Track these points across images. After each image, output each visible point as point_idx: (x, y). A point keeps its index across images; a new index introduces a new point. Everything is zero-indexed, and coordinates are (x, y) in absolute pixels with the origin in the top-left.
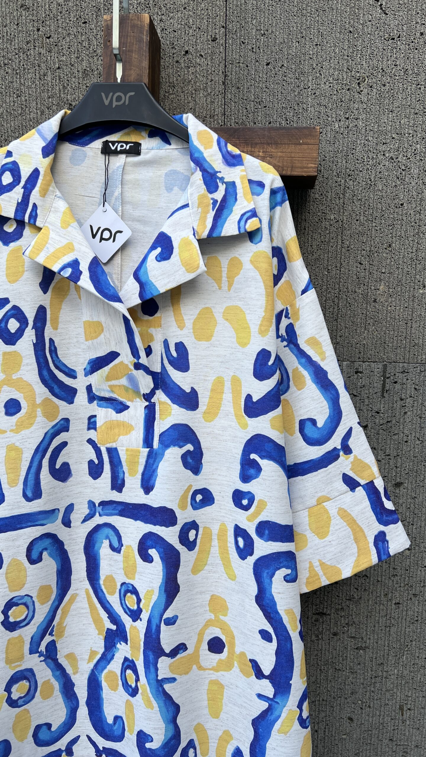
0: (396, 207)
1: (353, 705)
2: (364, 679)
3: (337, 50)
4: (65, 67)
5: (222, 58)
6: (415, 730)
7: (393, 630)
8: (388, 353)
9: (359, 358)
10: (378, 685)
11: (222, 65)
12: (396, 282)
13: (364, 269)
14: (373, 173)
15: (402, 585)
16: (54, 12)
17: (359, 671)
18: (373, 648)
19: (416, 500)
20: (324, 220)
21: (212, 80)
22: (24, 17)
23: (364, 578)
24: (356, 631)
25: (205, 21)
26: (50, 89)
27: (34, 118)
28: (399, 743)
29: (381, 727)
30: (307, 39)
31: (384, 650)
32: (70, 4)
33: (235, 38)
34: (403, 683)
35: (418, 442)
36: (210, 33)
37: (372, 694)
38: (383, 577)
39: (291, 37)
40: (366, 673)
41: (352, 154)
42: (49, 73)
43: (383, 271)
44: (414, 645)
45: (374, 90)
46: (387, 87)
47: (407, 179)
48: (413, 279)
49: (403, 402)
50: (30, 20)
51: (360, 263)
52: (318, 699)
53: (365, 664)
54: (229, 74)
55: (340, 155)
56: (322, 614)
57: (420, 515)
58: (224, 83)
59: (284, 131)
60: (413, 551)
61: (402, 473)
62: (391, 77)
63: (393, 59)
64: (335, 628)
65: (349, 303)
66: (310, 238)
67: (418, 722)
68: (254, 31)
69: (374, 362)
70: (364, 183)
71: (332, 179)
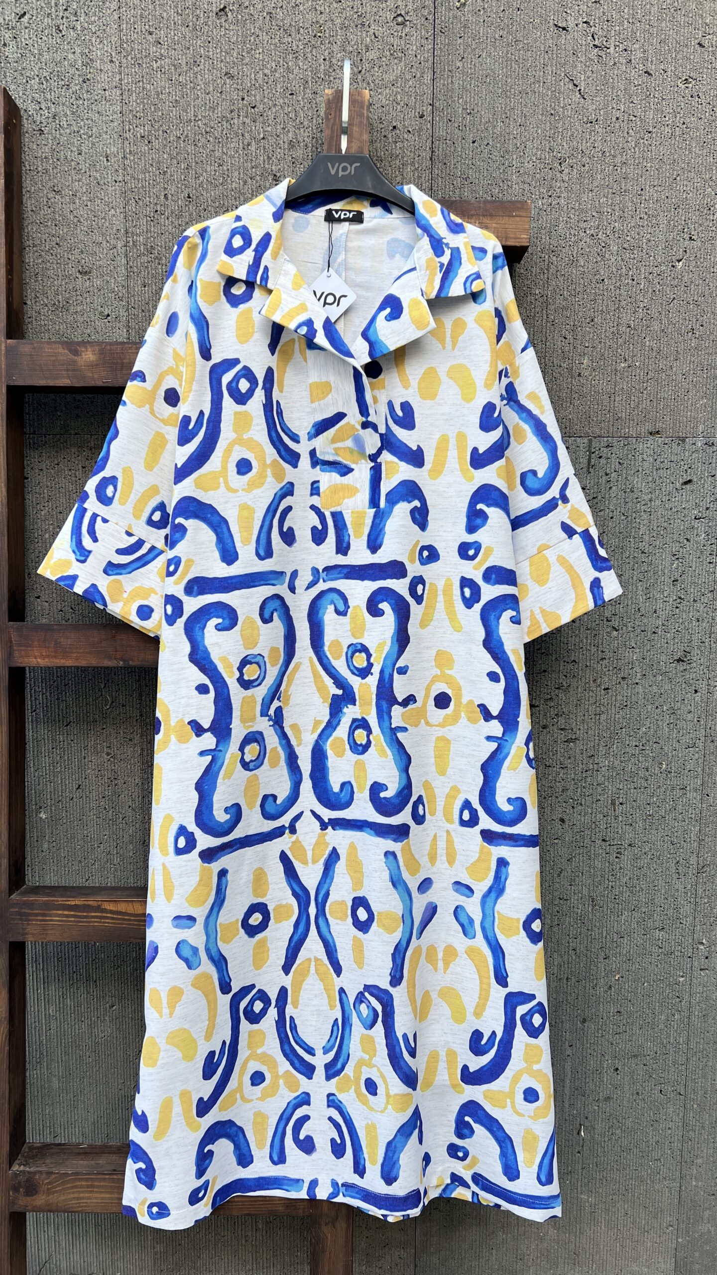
0: (598, 283)
1: (564, 804)
2: (575, 773)
3: (539, 131)
4: (270, 138)
5: (429, 134)
6: (627, 827)
7: (603, 717)
8: (592, 427)
10: (589, 779)
11: (429, 141)
12: (599, 356)
13: (569, 344)
14: (576, 249)
15: (611, 668)
16: (260, 81)
17: (569, 766)
18: (583, 739)
21: (419, 156)
22: (228, 86)
23: (573, 663)
24: (565, 722)
25: (413, 98)
27: (236, 188)
28: (612, 843)
29: (593, 826)
30: (511, 119)
31: (595, 740)
32: (277, 75)
33: (442, 114)
34: (614, 775)
35: (623, 518)
36: (418, 110)
37: (584, 790)
38: (593, 661)
39: (495, 117)
40: (577, 768)
41: (555, 231)
42: (253, 143)
43: (587, 345)
44: (624, 732)
45: (575, 170)
46: (587, 168)
47: (607, 255)
48: (615, 353)
49: (608, 476)
50: (235, 88)
51: (565, 338)
53: (575, 757)
54: (436, 150)
55: (543, 232)
58: (431, 159)
59: (498, 204)
60: (621, 632)
62: (590, 158)
63: (591, 141)
64: (545, 721)
65: (555, 378)
67: (630, 817)
68: (460, 110)
69: (579, 437)
70: (567, 259)
71: (536, 254)
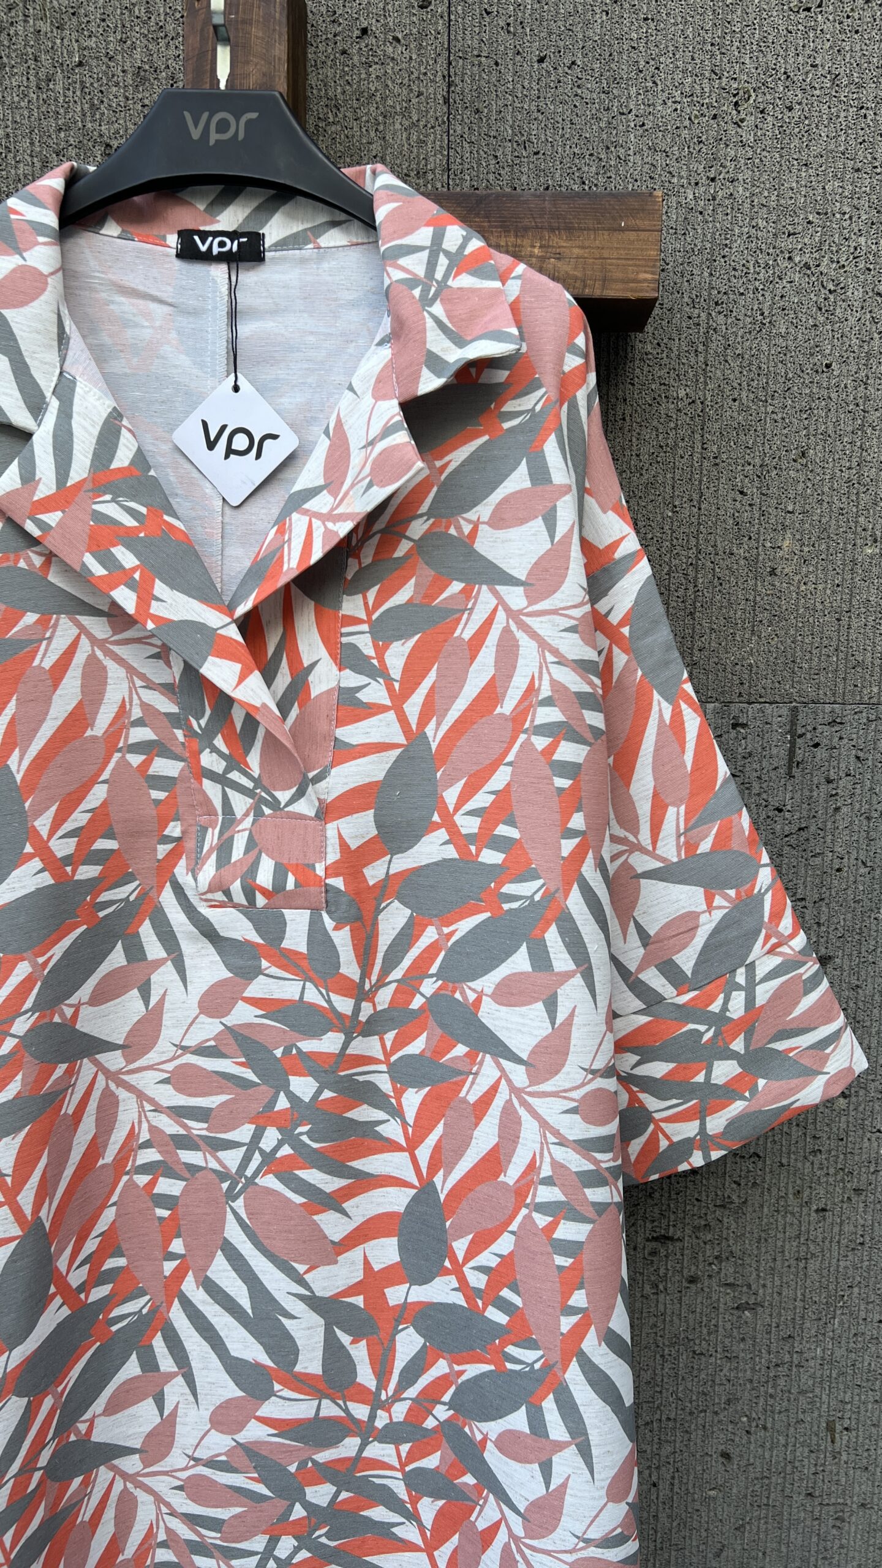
0: (817, 372)
1: (730, 1427)
2: (753, 1369)
3: (689, 32)
4: (94, 63)
5: (442, 44)
6: (858, 1472)
7: (813, 1265)
8: (799, 682)
9: (740, 695)
10: (781, 1382)
11: (442, 60)
12: (816, 532)
13: (750, 505)
14: (768, 298)
15: (832, 1171)
17: (742, 1355)
18: (771, 1305)
19: (860, 991)
20: (664, 400)
21: (420, 94)
23: (752, 1160)
24: (735, 1272)
26: (62, 111)
28: (827, 1501)
29: (789, 1468)
31: (795, 1308)
34: (834, 1375)
35: (863, 870)
37: (771, 1401)
38: (792, 1156)
40: (757, 1359)
41: (724, 257)
42: (59, 75)
43: (790, 508)
44: (855, 1295)
45: (769, 119)
46: (796, 113)
47: (838, 311)
48: (852, 524)
49: (831, 786)
51: (742, 493)
52: (657, 1416)
53: (754, 1338)
54: (457, 80)
55: (697, 260)
56: (666, 1239)
57: (868, 1024)
58: (446, 101)
59: (586, 201)
60: (854, 1099)
61: (831, 936)
62: (804, 91)
63: (808, 51)
64: (693, 1268)
65: (719, 578)
66: (634, 439)
67: (866, 1454)
69: (771, 703)
70: (749, 320)
71: (680, 311)
